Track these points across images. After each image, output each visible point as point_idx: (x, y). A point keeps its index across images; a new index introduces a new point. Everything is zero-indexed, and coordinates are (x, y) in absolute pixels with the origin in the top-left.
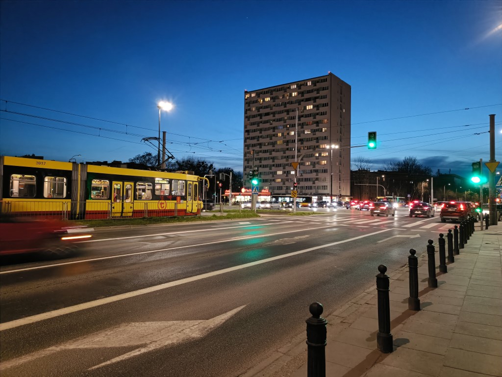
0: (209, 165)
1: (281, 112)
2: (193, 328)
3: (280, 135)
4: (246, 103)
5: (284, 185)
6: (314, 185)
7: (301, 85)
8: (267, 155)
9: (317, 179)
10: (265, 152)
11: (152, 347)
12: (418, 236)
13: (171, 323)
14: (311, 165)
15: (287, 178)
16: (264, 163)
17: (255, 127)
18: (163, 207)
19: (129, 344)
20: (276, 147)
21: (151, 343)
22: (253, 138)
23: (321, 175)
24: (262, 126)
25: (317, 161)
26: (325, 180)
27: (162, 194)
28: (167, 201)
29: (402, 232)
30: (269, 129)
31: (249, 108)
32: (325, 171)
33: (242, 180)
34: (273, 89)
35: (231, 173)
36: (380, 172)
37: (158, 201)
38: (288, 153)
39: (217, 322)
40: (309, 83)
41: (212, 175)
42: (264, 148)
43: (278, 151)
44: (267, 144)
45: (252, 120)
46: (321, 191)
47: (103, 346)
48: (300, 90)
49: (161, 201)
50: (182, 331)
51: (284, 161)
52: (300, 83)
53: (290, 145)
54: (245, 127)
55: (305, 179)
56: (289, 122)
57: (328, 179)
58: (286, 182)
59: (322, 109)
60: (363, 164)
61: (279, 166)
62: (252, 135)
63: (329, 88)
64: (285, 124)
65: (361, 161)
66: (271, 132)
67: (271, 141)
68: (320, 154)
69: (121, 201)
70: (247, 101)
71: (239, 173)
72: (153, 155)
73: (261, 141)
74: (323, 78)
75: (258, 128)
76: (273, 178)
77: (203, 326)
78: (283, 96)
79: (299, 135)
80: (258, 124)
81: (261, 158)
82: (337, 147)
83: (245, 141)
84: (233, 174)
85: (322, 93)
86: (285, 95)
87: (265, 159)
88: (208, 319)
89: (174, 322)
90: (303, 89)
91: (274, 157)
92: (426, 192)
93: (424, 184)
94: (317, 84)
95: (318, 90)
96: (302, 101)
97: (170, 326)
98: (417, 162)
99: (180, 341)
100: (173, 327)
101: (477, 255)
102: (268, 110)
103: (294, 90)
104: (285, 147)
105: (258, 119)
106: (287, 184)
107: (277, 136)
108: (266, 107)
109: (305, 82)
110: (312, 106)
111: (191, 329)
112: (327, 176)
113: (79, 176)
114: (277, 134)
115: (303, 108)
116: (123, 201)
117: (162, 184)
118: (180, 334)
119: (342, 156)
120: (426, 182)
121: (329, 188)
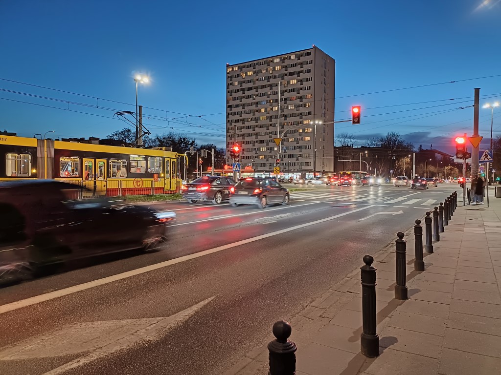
0: (191, 141)
1: (263, 87)
2: (149, 328)
3: (263, 110)
4: (228, 77)
5: (268, 162)
6: (297, 161)
7: (284, 59)
8: (250, 131)
9: (301, 155)
10: (248, 127)
11: (94, 357)
12: (401, 212)
13: (124, 322)
14: (294, 141)
15: (270, 154)
16: (247, 139)
17: (237, 102)
18: (140, 185)
19: (67, 352)
20: (260, 123)
21: (94, 350)
22: (235, 114)
23: (305, 151)
24: (244, 101)
25: (301, 137)
26: (308, 156)
27: (138, 172)
28: (143, 179)
29: (385, 209)
30: (251, 104)
31: (231, 82)
32: (309, 147)
33: (225, 157)
34: (256, 62)
35: (213, 150)
36: (364, 148)
37: (133, 179)
38: (271, 129)
39: (178, 319)
40: (293, 57)
41: (192, 152)
42: (247, 124)
43: (261, 127)
44: (249, 120)
45: (235, 95)
46: (304, 168)
47: (34, 357)
48: (283, 64)
49: (136, 179)
50: (136, 332)
51: (267, 137)
52: (283, 57)
53: (274, 121)
54: (228, 102)
55: (289, 155)
56: (272, 97)
57: (312, 156)
58: (270, 159)
59: (306, 84)
60: (346, 140)
61: (262, 142)
62: (234, 110)
63: (313, 62)
64: (268, 99)
65: (345, 136)
66: (254, 107)
67: (254, 116)
68: (304, 130)
69: (93, 179)
70: (229, 75)
71: (222, 149)
72: (132, 132)
73: (244, 116)
74: (307, 52)
75: (241, 103)
76: (256, 155)
77: (162, 325)
78: (267, 70)
79: (282, 111)
80: (241, 99)
81: (244, 134)
82: (321, 123)
83: (227, 117)
84: (215, 150)
85: (306, 67)
86: (269, 69)
87: (249, 135)
88: (169, 316)
89: (128, 320)
90: (287, 62)
91: (257, 133)
92: (408, 168)
93: (406, 160)
94: (301, 57)
95: (302, 64)
96: (286, 75)
97: (123, 326)
98: (399, 137)
99: (131, 346)
100: (126, 327)
101: (462, 232)
102: (250, 85)
103: (277, 64)
104: (268, 122)
105: (240, 94)
106: (271, 160)
107: (260, 112)
108: (249, 82)
109: (289, 55)
110: (295, 81)
111: (147, 330)
112: (311, 152)
113: (46, 153)
114: (260, 110)
115: (286, 83)
116: (95, 179)
117: (138, 161)
118: (132, 336)
119: (326, 132)
120: (408, 157)
121: (312, 164)
